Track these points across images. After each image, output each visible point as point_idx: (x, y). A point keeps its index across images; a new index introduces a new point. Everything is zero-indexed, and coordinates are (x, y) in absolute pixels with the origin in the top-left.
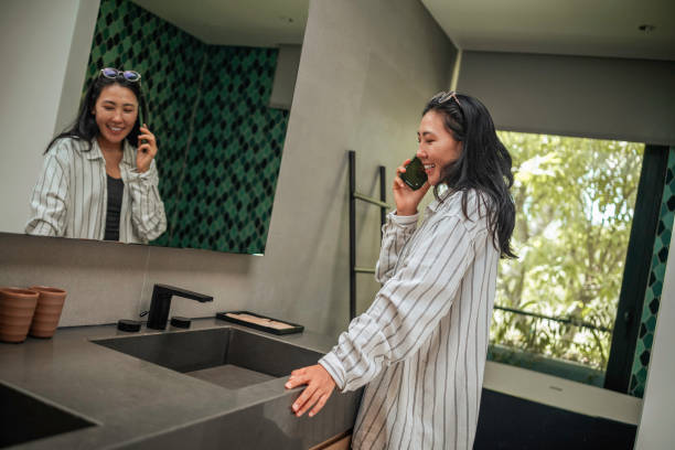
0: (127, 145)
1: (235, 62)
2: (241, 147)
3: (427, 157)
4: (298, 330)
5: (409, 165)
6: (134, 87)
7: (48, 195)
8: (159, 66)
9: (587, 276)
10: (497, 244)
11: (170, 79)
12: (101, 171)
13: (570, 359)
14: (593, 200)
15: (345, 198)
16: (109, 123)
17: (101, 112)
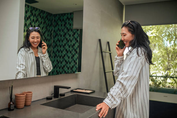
0: (39, 48)
1: (62, 18)
2: (67, 41)
3: (125, 40)
4: (94, 92)
5: (119, 42)
6: (39, 31)
7: (20, 64)
8: (41, 23)
9: (168, 63)
10: (148, 62)
11: (45, 25)
12: (33, 55)
13: (168, 87)
14: (167, 40)
15: (100, 52)
16: (33, 42)
17: (31, 40)
